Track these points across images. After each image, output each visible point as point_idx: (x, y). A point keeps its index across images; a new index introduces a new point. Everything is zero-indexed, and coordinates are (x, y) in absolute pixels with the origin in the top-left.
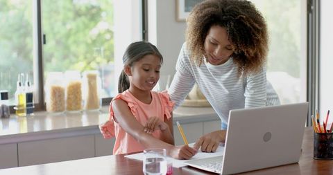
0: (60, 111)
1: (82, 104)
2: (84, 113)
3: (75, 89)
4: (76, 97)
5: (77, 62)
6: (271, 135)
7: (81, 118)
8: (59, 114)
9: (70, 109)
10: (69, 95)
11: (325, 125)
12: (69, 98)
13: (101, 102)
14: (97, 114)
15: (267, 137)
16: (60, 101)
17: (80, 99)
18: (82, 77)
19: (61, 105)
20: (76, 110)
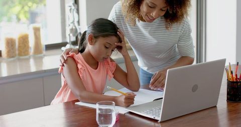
0: (13, 57)
1: (30, 50)
2: (31, 57)
3: (24, 39)
4: (25, 46)
5: (14, 7)
6: (197, 87)
7: (29, 61)
8: (12, 59)
9: (20, 55)
10: (19, 44)
11: (236, 75)
12: (19, 47)
13: (44, 48)
14: (41, 58)
15: (195, 88)
16: (13, 49)
17: (28, 47)
18: (29, 29)
19: (14, 52)
20: (25, 55)
